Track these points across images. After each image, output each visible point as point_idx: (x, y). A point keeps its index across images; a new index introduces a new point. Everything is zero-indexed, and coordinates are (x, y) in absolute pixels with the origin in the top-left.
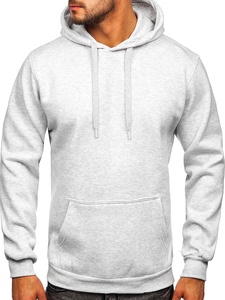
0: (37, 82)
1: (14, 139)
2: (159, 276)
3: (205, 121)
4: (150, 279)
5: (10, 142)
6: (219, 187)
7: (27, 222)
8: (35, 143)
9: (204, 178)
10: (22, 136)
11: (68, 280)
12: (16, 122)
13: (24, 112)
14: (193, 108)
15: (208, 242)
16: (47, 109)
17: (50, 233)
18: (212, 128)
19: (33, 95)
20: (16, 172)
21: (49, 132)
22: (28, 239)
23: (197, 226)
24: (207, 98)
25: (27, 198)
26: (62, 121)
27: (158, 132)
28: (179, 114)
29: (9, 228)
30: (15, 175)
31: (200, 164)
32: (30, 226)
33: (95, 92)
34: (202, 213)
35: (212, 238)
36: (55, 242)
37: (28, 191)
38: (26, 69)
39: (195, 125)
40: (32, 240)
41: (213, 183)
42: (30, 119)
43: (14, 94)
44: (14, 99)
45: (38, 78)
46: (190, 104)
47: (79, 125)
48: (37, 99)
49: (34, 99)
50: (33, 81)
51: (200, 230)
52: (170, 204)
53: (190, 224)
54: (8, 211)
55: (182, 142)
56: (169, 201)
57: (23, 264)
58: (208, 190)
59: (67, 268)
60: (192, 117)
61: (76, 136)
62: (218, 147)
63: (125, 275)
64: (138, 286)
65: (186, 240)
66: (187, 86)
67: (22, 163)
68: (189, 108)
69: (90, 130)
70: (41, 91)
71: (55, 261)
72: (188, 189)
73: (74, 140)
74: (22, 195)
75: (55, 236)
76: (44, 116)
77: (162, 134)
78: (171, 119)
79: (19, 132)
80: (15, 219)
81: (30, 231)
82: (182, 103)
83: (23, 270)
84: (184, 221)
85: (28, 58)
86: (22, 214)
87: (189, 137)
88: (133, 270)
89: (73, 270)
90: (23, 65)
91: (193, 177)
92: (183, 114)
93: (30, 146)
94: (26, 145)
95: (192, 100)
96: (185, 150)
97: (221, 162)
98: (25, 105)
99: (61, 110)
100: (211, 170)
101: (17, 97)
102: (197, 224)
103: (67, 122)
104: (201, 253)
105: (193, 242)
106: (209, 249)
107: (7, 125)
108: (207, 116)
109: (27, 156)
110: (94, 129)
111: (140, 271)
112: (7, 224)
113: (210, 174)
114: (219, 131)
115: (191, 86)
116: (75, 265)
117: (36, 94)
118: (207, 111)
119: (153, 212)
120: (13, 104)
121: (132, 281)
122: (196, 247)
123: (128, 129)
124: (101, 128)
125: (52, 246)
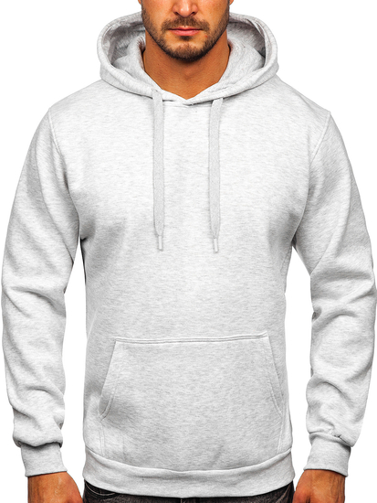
0: (62, 157)
1: (24, 255)
2: (268, 467)
3: (342, 222)
4: (254, 473)
5: (19, 259)
6: (366, 335)
7: (49, 382)
8: (59, 260)
9: (341, 319)
10: (38, 249)
11: (119, 477)
12: (29, 225)
13: (42, 208)
14: (322, 200)
15: (349, 415)
16: (79, 202)
17: (87, 396)
18: (353, 235)
19: (55, 179)
20: (29, 311)
21: (83, 241)
22: (51, 408)
23: (330, 388)
24: (344, 184)
25: (48, 347)
26: (103, 223)
27: (264, 239)
28: (299, 210)
29: (20, 398)
30: (28, 316)
31: (334, 296)
32: (55, 388)
33: (158, 174)
34: (338, 369)
35: (356, 410)
36: (95, 411)
37: (48, 336)
38: (44, 135)
39: (326, 228)
40: (58, 410)
41: (357, 329)
42: (51, 220)
43: (25, 179)
44: (24, 186)
45: (64, 150)
46: (317, 193)
47: (130, 228)
48: (63, 186)
49: (58, 186)
50: (56, 156)
51: (337, 395)
52: (284, 349)
53: (318, 383)
54: (18, 371)
55: (305, 259)
56: (283, 344)
57: (45, 452)
58: (347, 338)
59: (116, 456)
60: (319, 216)
61: (125, 246)
62: (365, 268)
63: (210, 465)
64: (234, 484)
65: (313, 407)
66: (310, 163)
67: (39, 295)
68: (314, 201)
69: (150, 238)
70: (69, 173)
71: (97, 445)
72: (316, 331)
73: (122, 253)
74: (39, 343)
75: (95, 401)
76: (74, 215)
77: (271, 243)
78: (286, 217)
79: (34, 242)
80: (30, 380)
81: (56, 396)
82: (302, 192)
83: (44, 463)
84: (308, 378)
85: (46, 117)
86: (40, 371)
87: (316, 250)
88: (223, 457)
89: (125, 458)
90: (39, 128)
91: (322, 316)
92: (306, 211)
93: (51, 266)
94: (43, 265)
95: (319, 186)
96: (310, 271)
97: (370, 293)
98: (42, 197)
99: (101, 204)
100: (353, 307)
101: (29, 182)
102: (330, 384)
103: (110, 223)
104: (339, 430)
105: (323, 412)
106: (352, 427)
107: (14, 230)
108: (344, 214)
109: (47, 283)
110: (157, 235)
111: (235, 459)
112: (18, 391)
113: (351, 314)
114: (365, 240)
115: (317, 163)
116: (129, 450)
117: (61, 177)
118: (345, 206)
119: (257, 357)
120: (24, 194)
121: (222, 476)
122: (330, 419)
123: (214, 236)
124: (168, 233)
125: (91, 418)
